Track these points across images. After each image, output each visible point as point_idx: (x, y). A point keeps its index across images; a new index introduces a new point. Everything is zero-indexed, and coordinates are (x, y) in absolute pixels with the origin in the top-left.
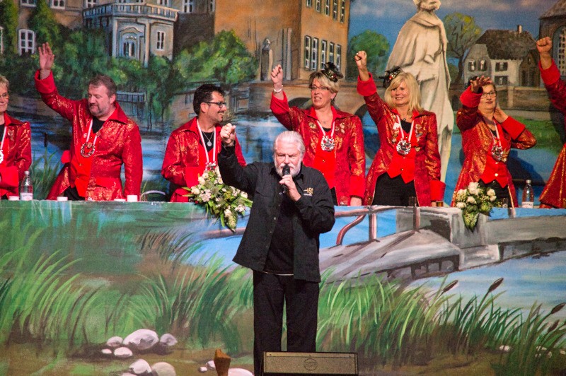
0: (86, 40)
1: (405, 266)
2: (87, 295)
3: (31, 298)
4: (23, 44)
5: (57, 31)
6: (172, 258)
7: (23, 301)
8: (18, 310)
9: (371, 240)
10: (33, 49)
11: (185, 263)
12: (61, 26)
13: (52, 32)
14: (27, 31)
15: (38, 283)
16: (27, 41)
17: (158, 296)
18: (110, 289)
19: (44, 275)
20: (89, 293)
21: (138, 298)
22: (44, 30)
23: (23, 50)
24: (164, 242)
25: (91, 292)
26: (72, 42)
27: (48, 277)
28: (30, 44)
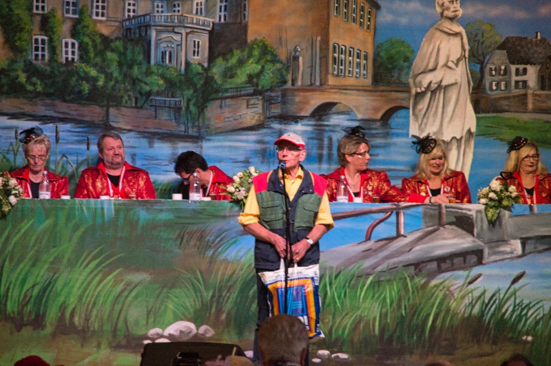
0: (125, 48)
1: (431, 260)
2: (129, 288)
3: (76, 292)
4: (67, 53)
5: (98, 40)
6: (210, 253)
7: (69, 294)
8: (64, 302)
9: (399, 235)
10: (76, 57)
11: (222, 257)
12: (102, 36)
13: (93, 41)
14: (70, 41)
15: (82, 278)
16: (70, 49)
17: (196, 290)
18: (150, 283)
19: (88, 270)
20: (130, 287)
21: (177, 291)
22: (86, 40)
23: (67, 58)
24: (201, 238)
25: (133, 286)
26: (113, 50)
27: (92, 271)
28: (73, 53)
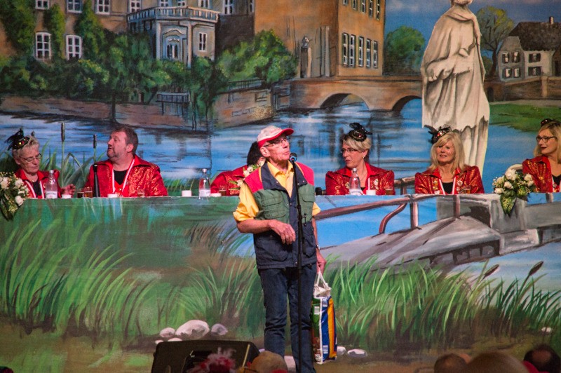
0: (130, 44)
1: (447, 252)
2: (140, 288)
3: (86, 292)
4: (70, 49)
5: (102, 36)
6: (221, 250)
7: (79, 295)
8: (74, 304)
9: (413, 228)
10: (80, 53)
11: (233, 254)
12: (106, 31)
13: (98, 37)
14: (73, 37)
15: (92, 278)
16: (74, 46)
17: (208, 288)
18: (161, 281)
19: (97, 270)
20: (141, 286)
21: (189, 290)
22: (90, 35)
23: (71, 55)
24: (212, 234)
25: (143, 285)
26: (118, 46)
27: (101, 272)
28: (77, 49)
